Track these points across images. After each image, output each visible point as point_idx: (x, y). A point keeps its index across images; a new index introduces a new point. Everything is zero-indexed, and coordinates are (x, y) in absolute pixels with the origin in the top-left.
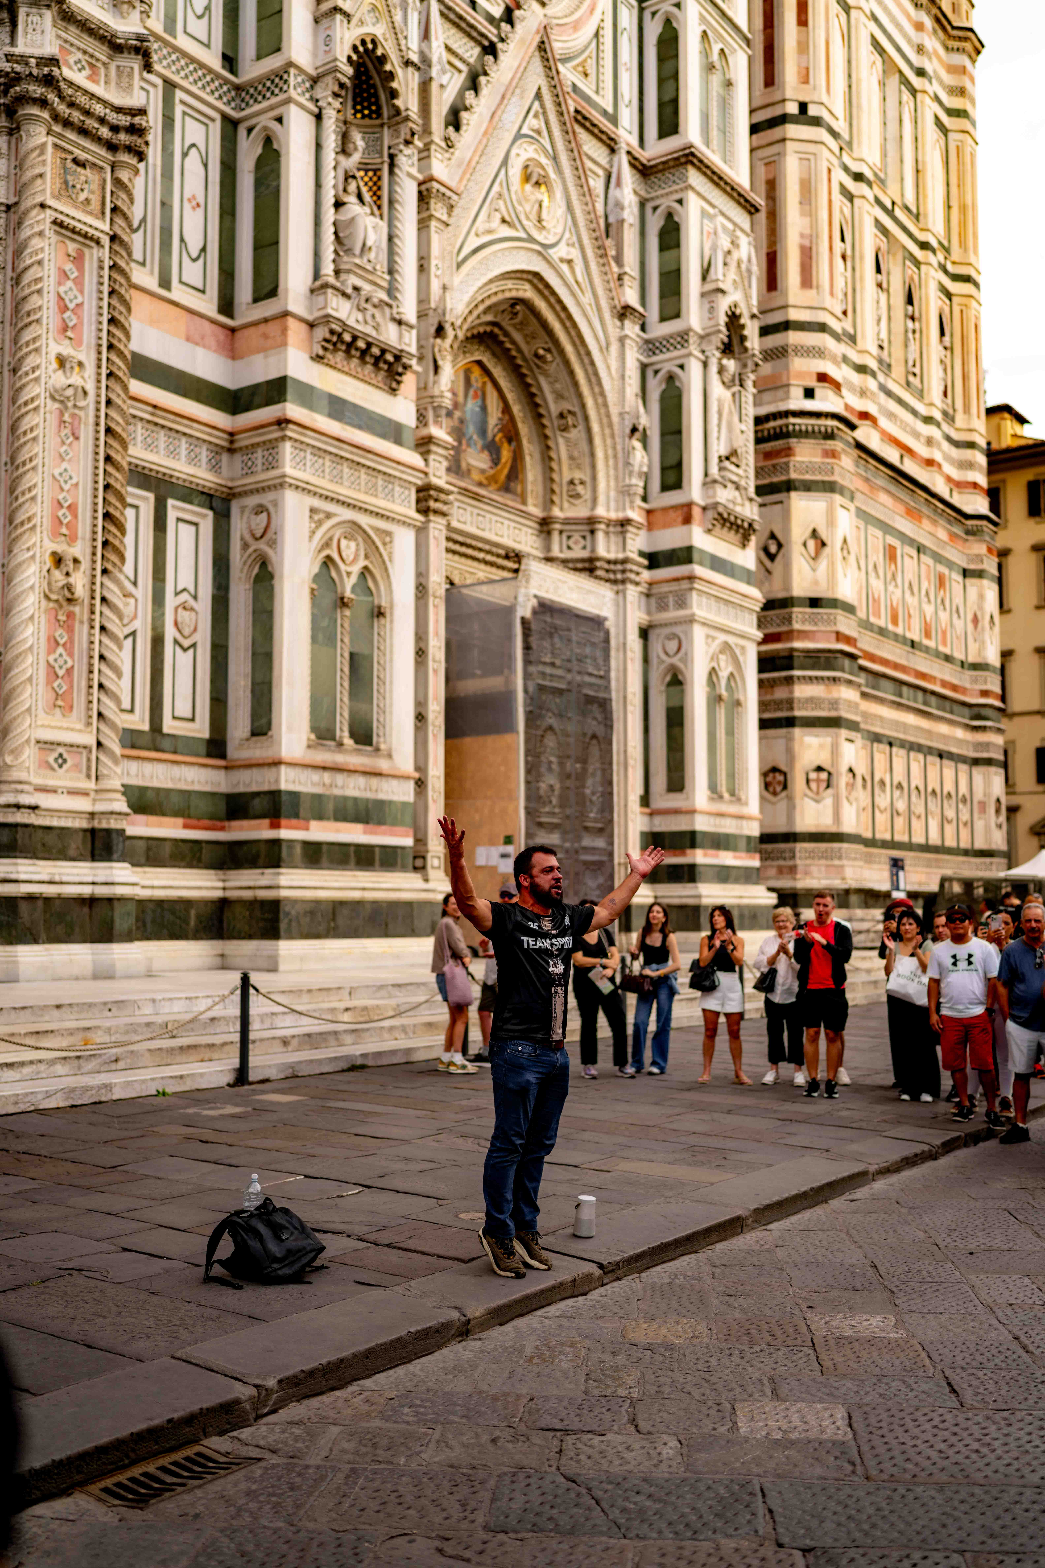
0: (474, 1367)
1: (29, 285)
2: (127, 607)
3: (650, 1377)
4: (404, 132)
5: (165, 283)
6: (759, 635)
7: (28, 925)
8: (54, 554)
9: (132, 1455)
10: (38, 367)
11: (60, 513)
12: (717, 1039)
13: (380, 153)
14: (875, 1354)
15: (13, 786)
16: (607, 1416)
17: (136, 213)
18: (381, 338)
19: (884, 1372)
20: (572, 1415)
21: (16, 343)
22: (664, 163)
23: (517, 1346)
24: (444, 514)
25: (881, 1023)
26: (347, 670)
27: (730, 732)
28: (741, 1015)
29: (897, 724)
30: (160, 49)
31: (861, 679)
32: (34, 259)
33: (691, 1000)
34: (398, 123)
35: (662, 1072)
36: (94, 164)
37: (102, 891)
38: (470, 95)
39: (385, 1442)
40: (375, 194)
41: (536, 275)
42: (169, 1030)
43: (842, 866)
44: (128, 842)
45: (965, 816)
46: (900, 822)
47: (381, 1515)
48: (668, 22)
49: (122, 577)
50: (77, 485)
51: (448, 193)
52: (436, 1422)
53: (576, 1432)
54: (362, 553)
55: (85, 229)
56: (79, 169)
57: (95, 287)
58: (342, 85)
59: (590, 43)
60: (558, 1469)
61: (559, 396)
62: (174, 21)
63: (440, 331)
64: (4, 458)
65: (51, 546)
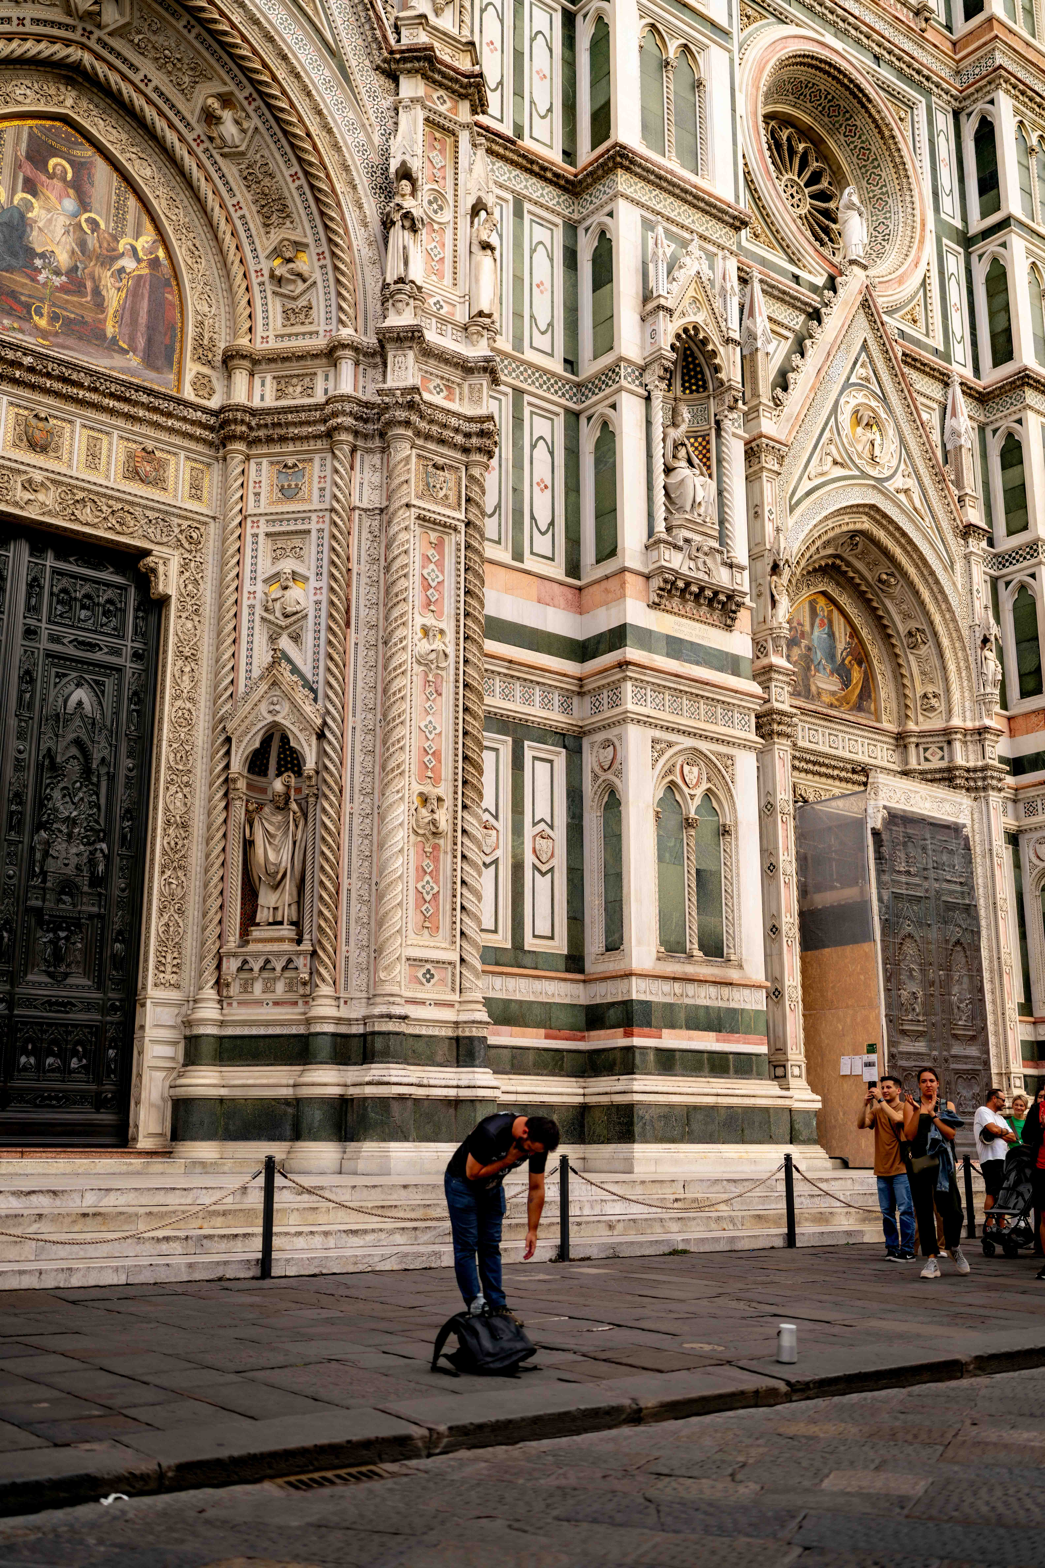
1: (398, 571)
2: (487, 838)
4: (728, 399)
5: (518, 556)
7: (399, 1123)
8: (421, 794)
9: (316, 1463)
10: (405, 637)
11: (426, 759)
13: (708, 421)
15: (387, 999)
16: (713, 1470)
17: (490, 502)
18: (714, 581)
20: (683, 1468)
21: (387, 620)
22: (1000, 388)
24: (788, 736)
26: (694, 885)
30: (509, 364)
32: (402, 549)
34: (722, 393)
36: (451, 466)
37: (466, 1094)
38: (796, 357)
41: (873, 507)
44: (490, 1050)
48: (995, 261)
49: (483, 812)
50: (440, 734)
51: (777, 446)
53: (676, 1476)
54: (705, 777)
55: (445, 519)
56: (439, 472)
57: (453, 567)
58: (667, 370)
59: (917, 293)
60: (644, 1494)
61: (906, 616)
62: (522, 340)
63: (775, 569)
64: (379, 717)
65: (417, 788)
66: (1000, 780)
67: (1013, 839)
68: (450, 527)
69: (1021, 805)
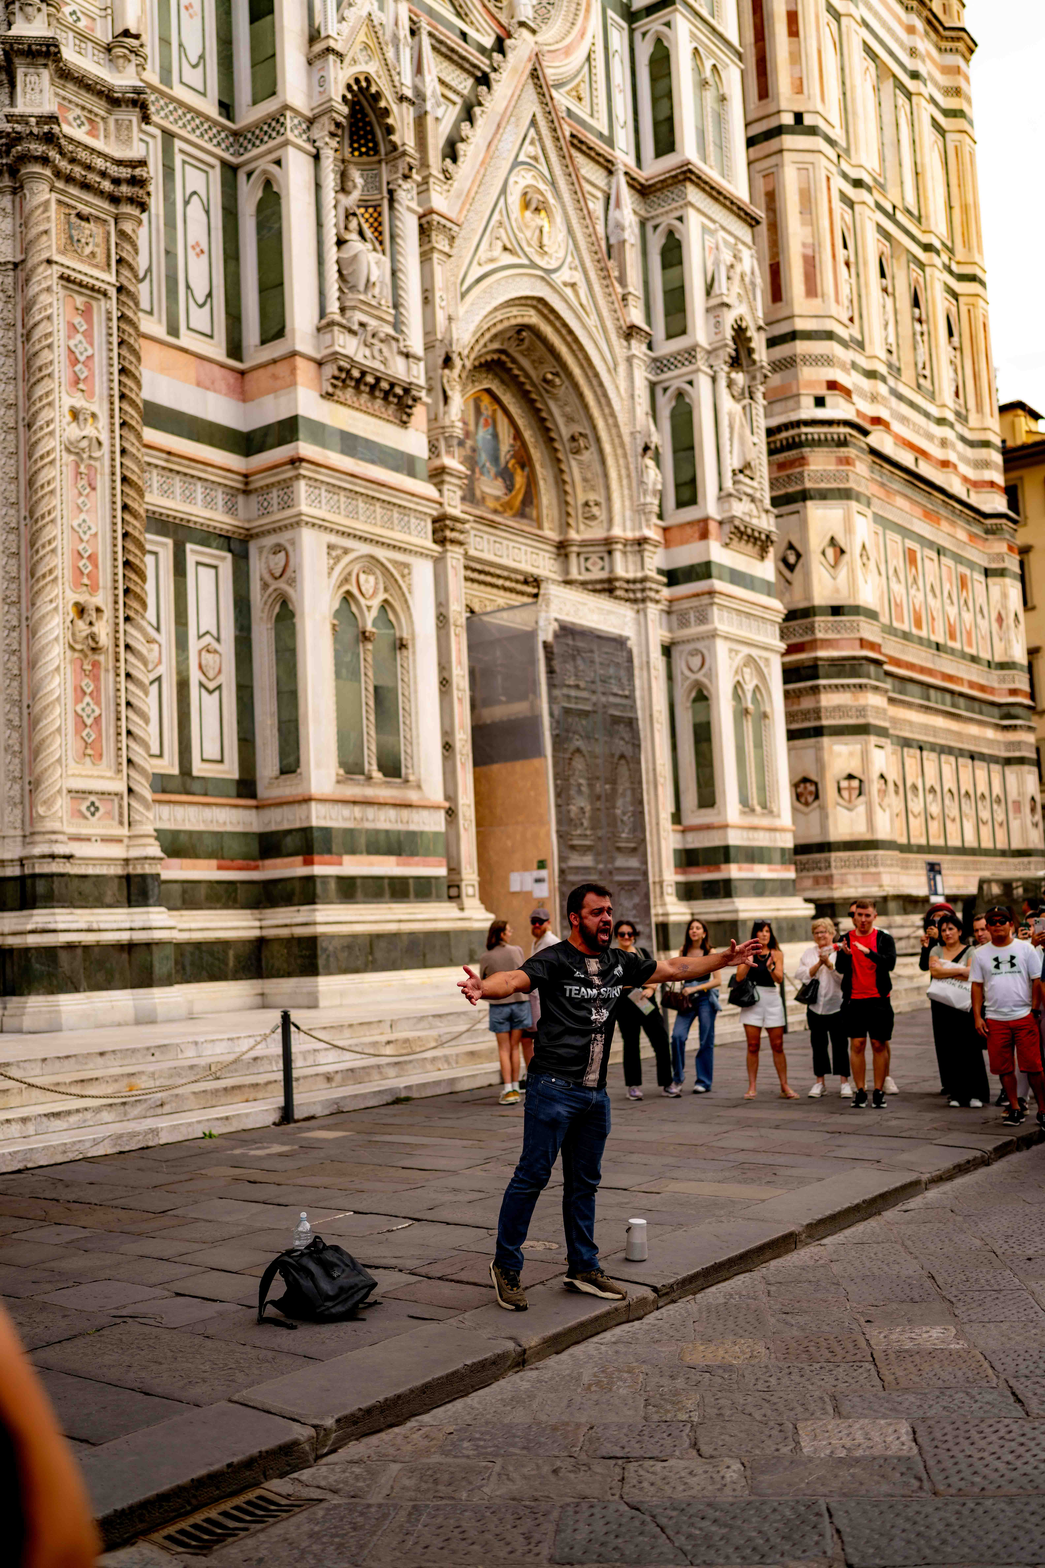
0: (532, 1397)
1: (39, 341)
2: (151, 653)
3: (709, 1399)
4: (402, 167)
5: (173, 331)
6: (782, 646)
7: (68, 974)
8: (77, 604)
9: (194, 1502)
10: (52, 420)
11: (81, 564)
12: (761, 1054)
13: (380, 189)
14: (937, 1366)
15: (48, 837)
16: (668, 1442)
17: (142, 263)
18: (389, 372)
19: (947, 1385)
20: (633, 1442)
21: (29, 399)
22: (662, 181)
23: (575, 1374)
24: (461, 543)
25: (925, 1030)
26: (372, 703)
27: (759, 745)
28: (784, 1029)
29: (926, 728)
30: (157, 100)
31: (888, 685)
32: (43, 314)
33: (733, 1015)
34: (396, 159)
35: (708, 1090)
36: (98, 218)
37: (140, 936)
38: (465, 126)
39: (446, 1477)
40: (376, 230)
41: (541, 300)
42: (212, 1072)
43: (879, 874)
44: (163, 887)
45: (1000, 816)
46: (934, 826)
47: (445, 1551)
48: (659, 41)
49: (144, 624)
50: (96, 535)
51: (449, 224)
52: (496, 1455)
53: (637, 1459)
54: (381, 586)
55: (92, 281)
56: (83, 224)
57: (104, 339)
58: (338, 125)
59: (582, 67)
60: (622, 1497)
61: (570, 419)
62: (170, 72)
63: (448, 362)
64: (23, 513)
65: (73, 597)
66: (657, 591)
67: (667, 651)
68: (99, 291)
69: (674, 617)
